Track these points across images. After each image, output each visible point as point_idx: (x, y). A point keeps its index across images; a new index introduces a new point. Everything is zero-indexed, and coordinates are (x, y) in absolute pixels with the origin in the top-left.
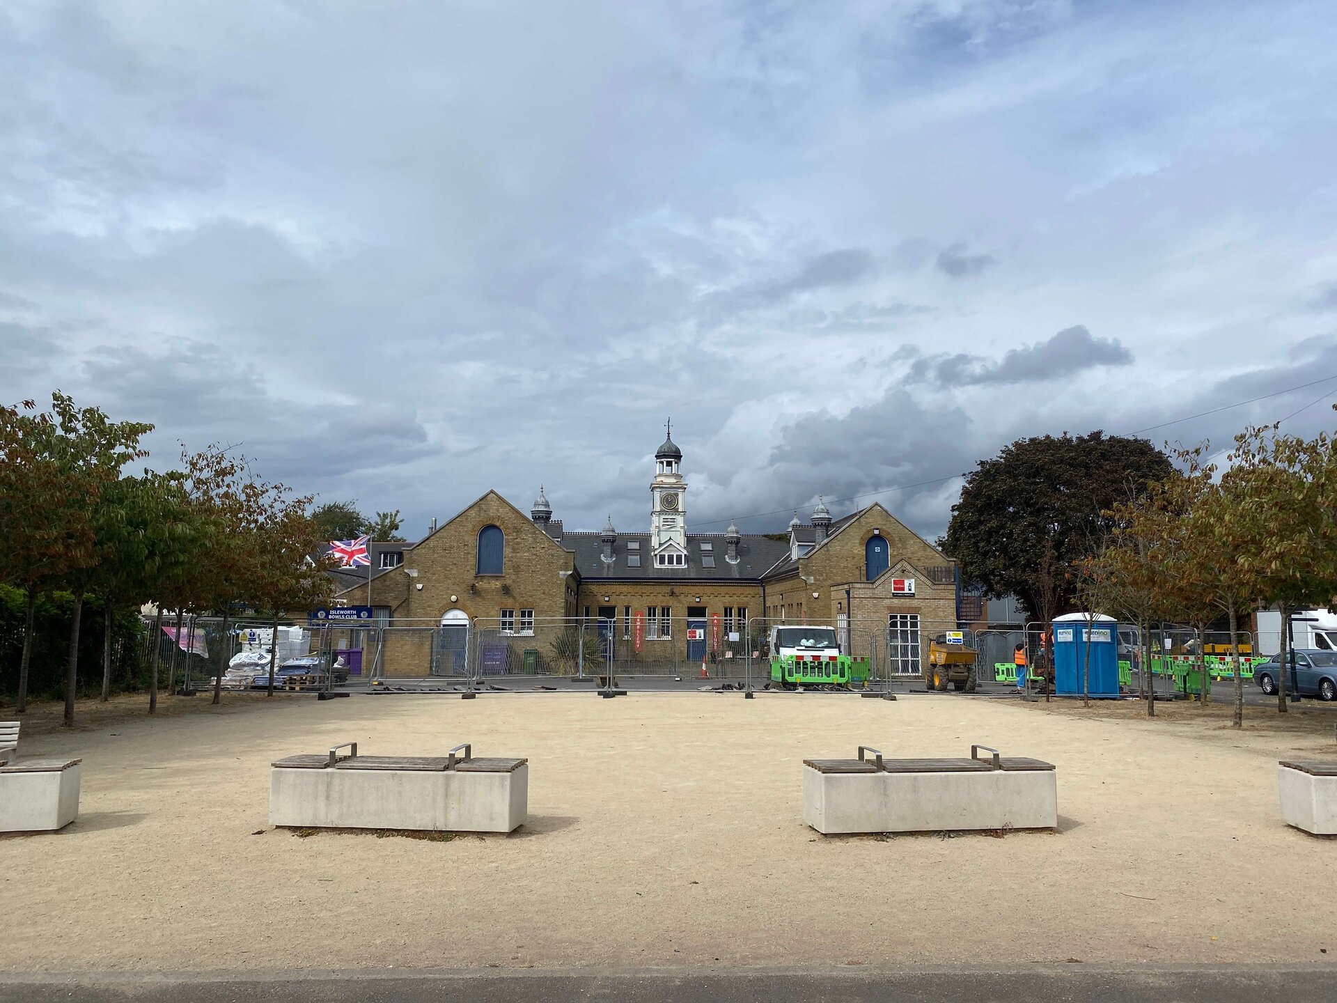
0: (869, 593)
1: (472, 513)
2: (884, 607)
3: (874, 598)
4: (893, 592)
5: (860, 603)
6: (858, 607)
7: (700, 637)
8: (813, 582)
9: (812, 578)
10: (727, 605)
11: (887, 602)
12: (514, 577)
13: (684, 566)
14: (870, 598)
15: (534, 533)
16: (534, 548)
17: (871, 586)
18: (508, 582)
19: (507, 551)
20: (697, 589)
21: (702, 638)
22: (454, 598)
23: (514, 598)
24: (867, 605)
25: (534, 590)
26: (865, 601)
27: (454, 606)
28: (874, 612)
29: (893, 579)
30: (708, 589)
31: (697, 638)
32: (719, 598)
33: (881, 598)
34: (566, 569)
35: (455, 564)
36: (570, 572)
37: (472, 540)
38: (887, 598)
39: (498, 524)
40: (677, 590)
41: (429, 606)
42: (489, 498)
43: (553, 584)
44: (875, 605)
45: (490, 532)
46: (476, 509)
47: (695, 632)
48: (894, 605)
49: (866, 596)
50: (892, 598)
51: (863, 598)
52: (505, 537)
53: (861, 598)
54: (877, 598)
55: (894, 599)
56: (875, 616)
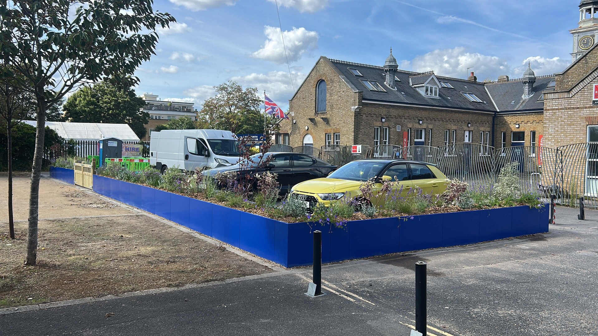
0: (564, 103)
1: (313, 73)
2: (582, 118)
3: (569, 108)
4: (594, 99)
5: (553, 115)
6: (550, 120)
11: (586, 112)
12: (331, 113)
14: (566, 108)
15: (340, 82)
16: (339, 92)
17: (566, 95)
18: (328, 116)
19: (328, 95)
22: (306, 128)
23: (331, 126)
24: (561, 117)
25: (340, 121)
26: (558, 113)
27: (307, 132)
28: (568, 125)
29: (594, 85)
33: (578, 108)
34: (355, 105)
35: (307, 107)
36: (357, 107)
37: (313, 90)
38: (586, 108)
39: (324, 79)
41: (298, 133)
42: (320, 62)
43: (348, 115)
44: (570, 116)
45: (322, 84)
46: (315, 70)
48: (595, 116)
49: (560, 107)
50: (592, 107)
51: (557, 109)
52: (327, 87)
53: (554, 109)
54: (573, 108)
55: (594, 107)
56: (569, 129)
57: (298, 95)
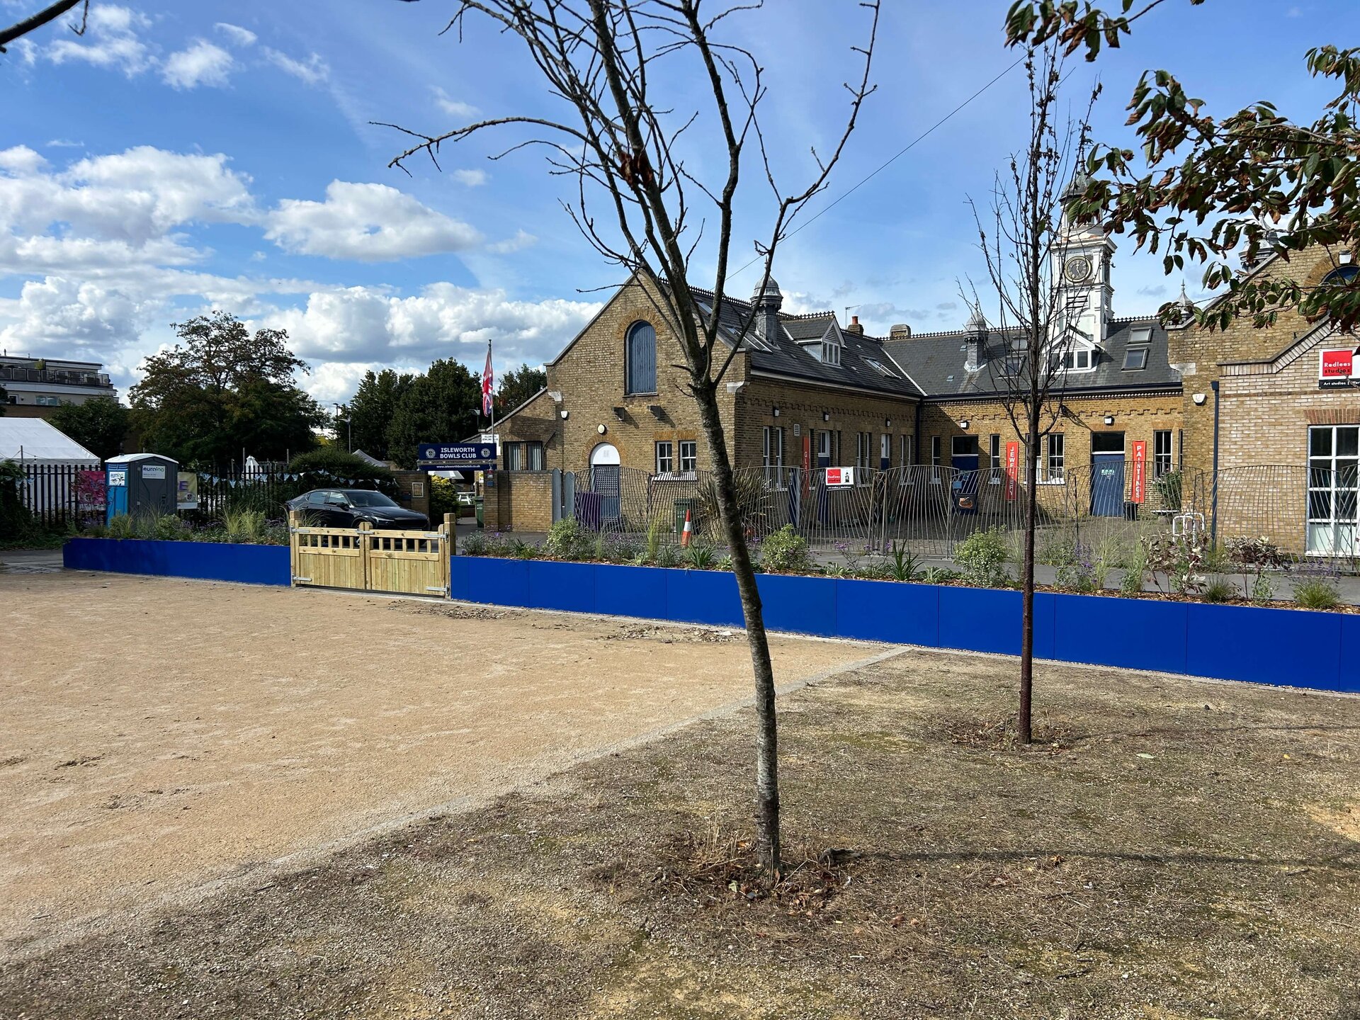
0: (1262, 384)
1: (617, 306)
2: (1299, 412)
3: (1271, 394)
4: (1322, 378)
5: (1238, 406)
6: (1232, 414)
7: (847, 481)
8: (1194, 373)
9: (1193, 365)
10: (1160, 427)
11: (1305, 402)
12: (669, 395)
13: (1090, 369)
14: (1266, 394)
17: (1265, 369)
18: (663, 403)
19: (660, 357)
20: (1107, 405)
21: (851, 482)
22: (601, 429)
23: (673, 426)
24: (1256, 410)
25: (695, 413)
26: (1249, 402)
27: (603, 439)
28: (1270, 424)
29: (1322, 351)
30: (1126, 404)
31: (843, 482)
32: (1147, 416)
33: (1290, 393)
34: (736, 380)
35: (601, 381)
36: (741, 384)
37: (618, 346)
38: (1305, 393)
39: (647, 319)
40: (1073, 406)
41: (576, 440)
44: (1274, 409)
45: (641, 333)
46: (621, 300)
47: (838, 473)
48: (1323, 408)
49: (1253, 392)
50: (1317, 393)
51: (1246, 395)
52: (657, 337)
53: (1241, 395)
54: (1281, 394)
55: (1322, 393)
56: (1273, 432)
57: (574, 354)
